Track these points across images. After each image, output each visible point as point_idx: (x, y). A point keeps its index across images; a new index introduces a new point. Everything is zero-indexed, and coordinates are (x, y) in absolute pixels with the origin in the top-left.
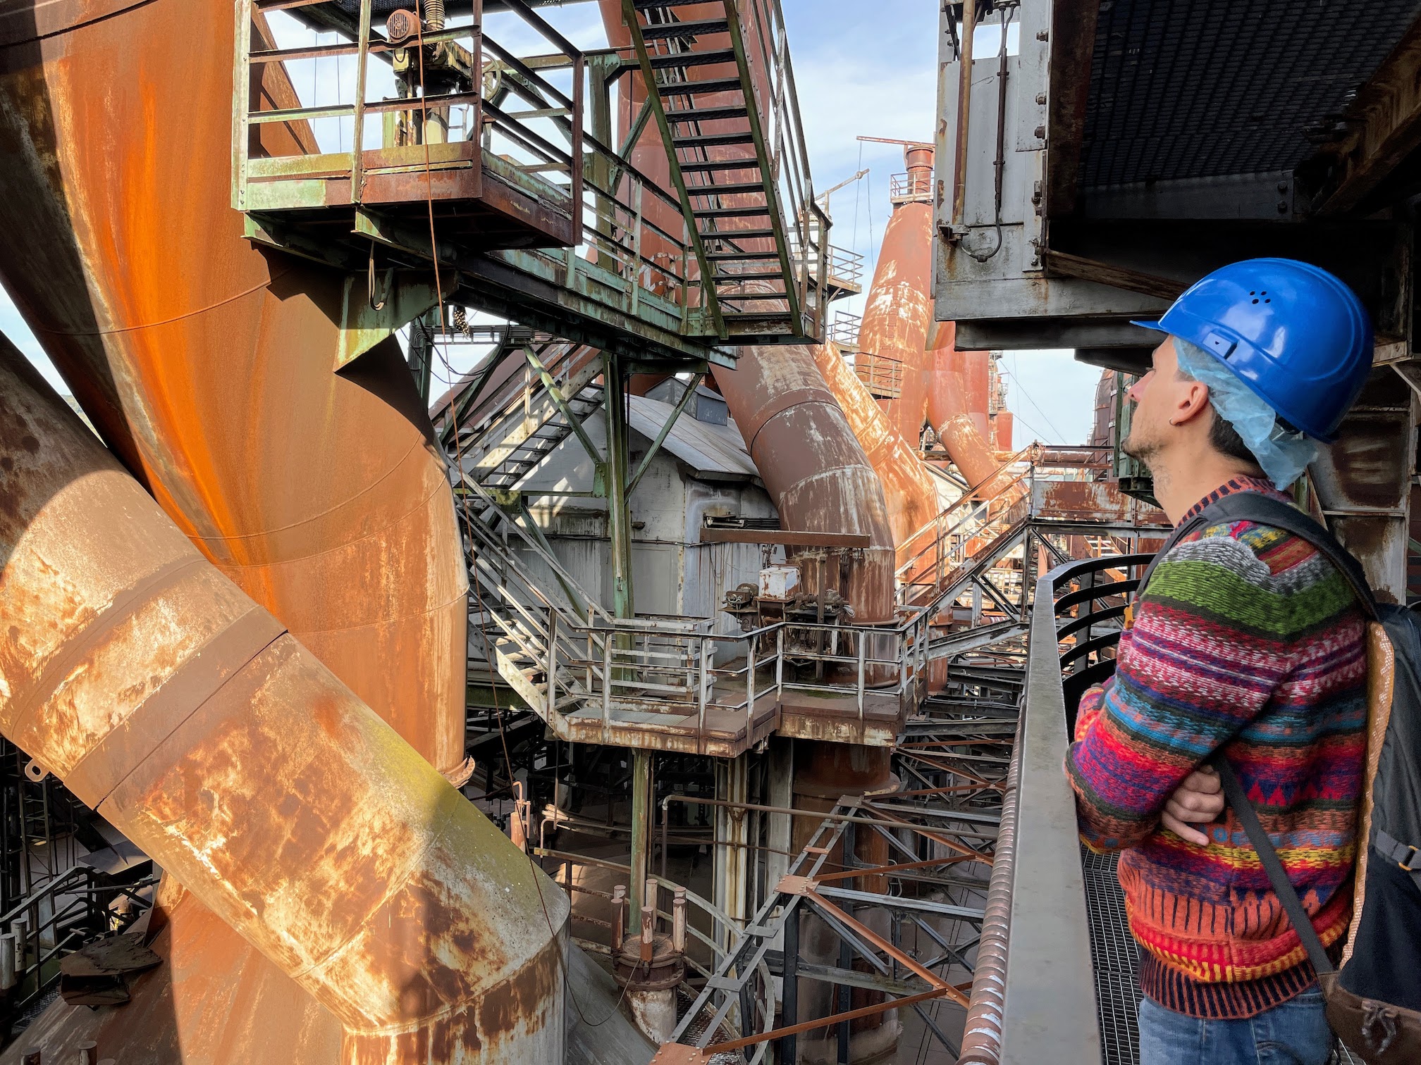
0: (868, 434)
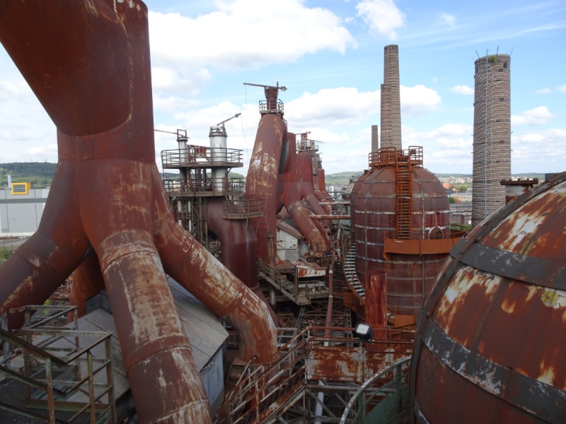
0: (227, 296)
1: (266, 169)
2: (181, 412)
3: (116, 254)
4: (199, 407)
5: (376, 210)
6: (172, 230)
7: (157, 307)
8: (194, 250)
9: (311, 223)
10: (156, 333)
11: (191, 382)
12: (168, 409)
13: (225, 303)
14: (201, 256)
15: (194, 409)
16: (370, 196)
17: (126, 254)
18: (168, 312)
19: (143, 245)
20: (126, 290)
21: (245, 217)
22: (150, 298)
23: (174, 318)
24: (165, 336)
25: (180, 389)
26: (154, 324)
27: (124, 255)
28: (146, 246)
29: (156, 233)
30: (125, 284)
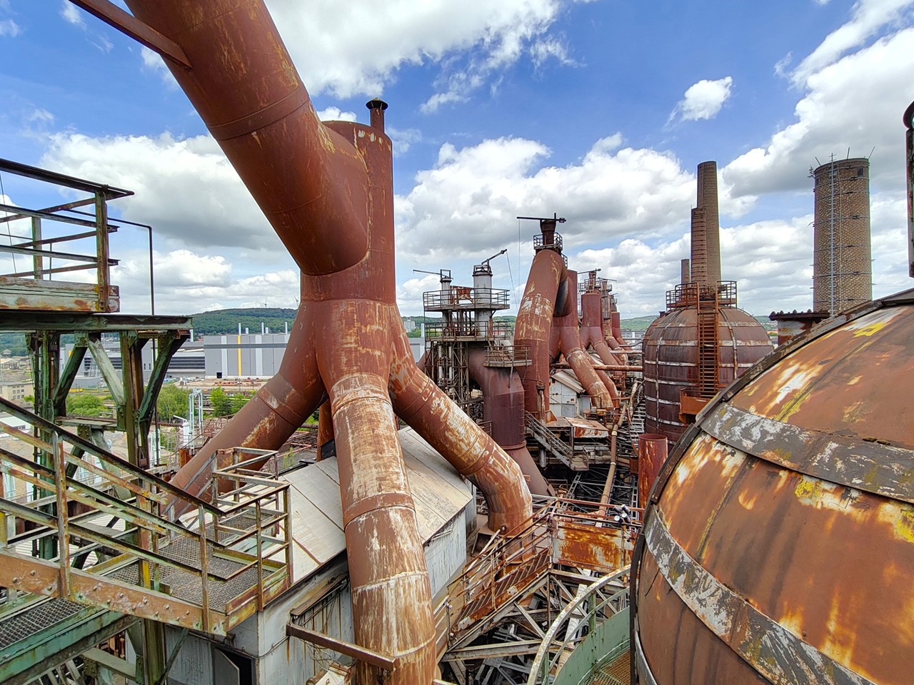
0: (471, 453)
1: (537, 311)
2: (392, 583)
3: (344, 399)
4: (413, 579)
5: (671, 361)
6: (411, 376)
7: (380, 458)
8: (435, 399)
9: (594, 373)
10: (375, 489)
11: (408, 548)
12: (378, 577)
13: (469, 460)
14: (442, 406)
15: (406, 581)
16: (663, 343)
17: (355, 400)
18: (390, 466)
19: (372, 391)
20: (350, 439)
21: (509, 365)
22: (373, 449)
23: (397, 473)
24: (383, 492)
25: (394, 555)
26: (375, 478)
27: (352, 401)
28: (376, 392)
29: (393, 378)
30: (350, 431)
